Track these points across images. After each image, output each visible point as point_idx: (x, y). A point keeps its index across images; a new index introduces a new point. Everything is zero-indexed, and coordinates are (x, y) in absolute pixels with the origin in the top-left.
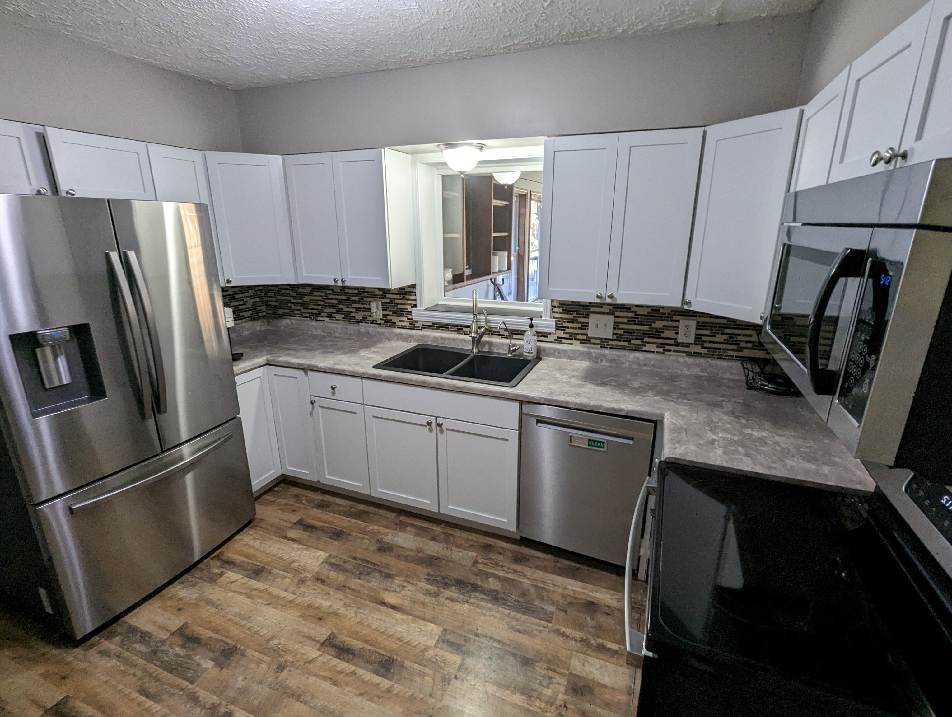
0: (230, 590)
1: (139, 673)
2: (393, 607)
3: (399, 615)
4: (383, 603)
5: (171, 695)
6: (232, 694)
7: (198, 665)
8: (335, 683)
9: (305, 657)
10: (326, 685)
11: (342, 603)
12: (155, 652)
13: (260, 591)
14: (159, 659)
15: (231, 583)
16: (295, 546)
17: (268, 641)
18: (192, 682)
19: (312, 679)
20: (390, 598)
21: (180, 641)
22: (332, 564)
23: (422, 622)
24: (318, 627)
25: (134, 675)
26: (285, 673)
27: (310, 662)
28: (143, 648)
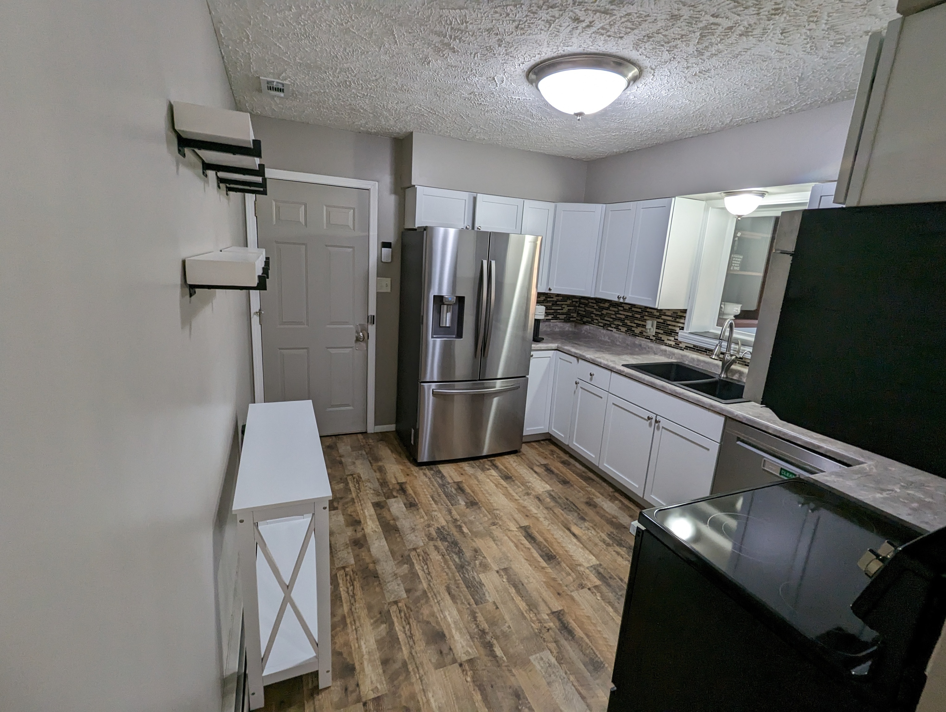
0: (489, 478)
1: (434, 489)
2: (574, 535)
3: (575, 540)
4: (569, 530)
5: (442, 505)
6: (466, 520)
7: (458, 500)
8: (516, 546)
9: (508, 527)
10: (512, 545)
11: (543, 516)
12: (444, 485)
13: (503, 487)
14: (444, 489)
15: (491, 475)
16: (535, 475)
17: (494, 510)
18: (452, 505)
19: (506, 538)
20: (575, 529)
21: (456, 487)
22: (551, 495)
23: (588, 552)
24: (523, 519)
25: (432, 489)
26: (494, 527)
27: (510, 530)
28: (440, 482)
